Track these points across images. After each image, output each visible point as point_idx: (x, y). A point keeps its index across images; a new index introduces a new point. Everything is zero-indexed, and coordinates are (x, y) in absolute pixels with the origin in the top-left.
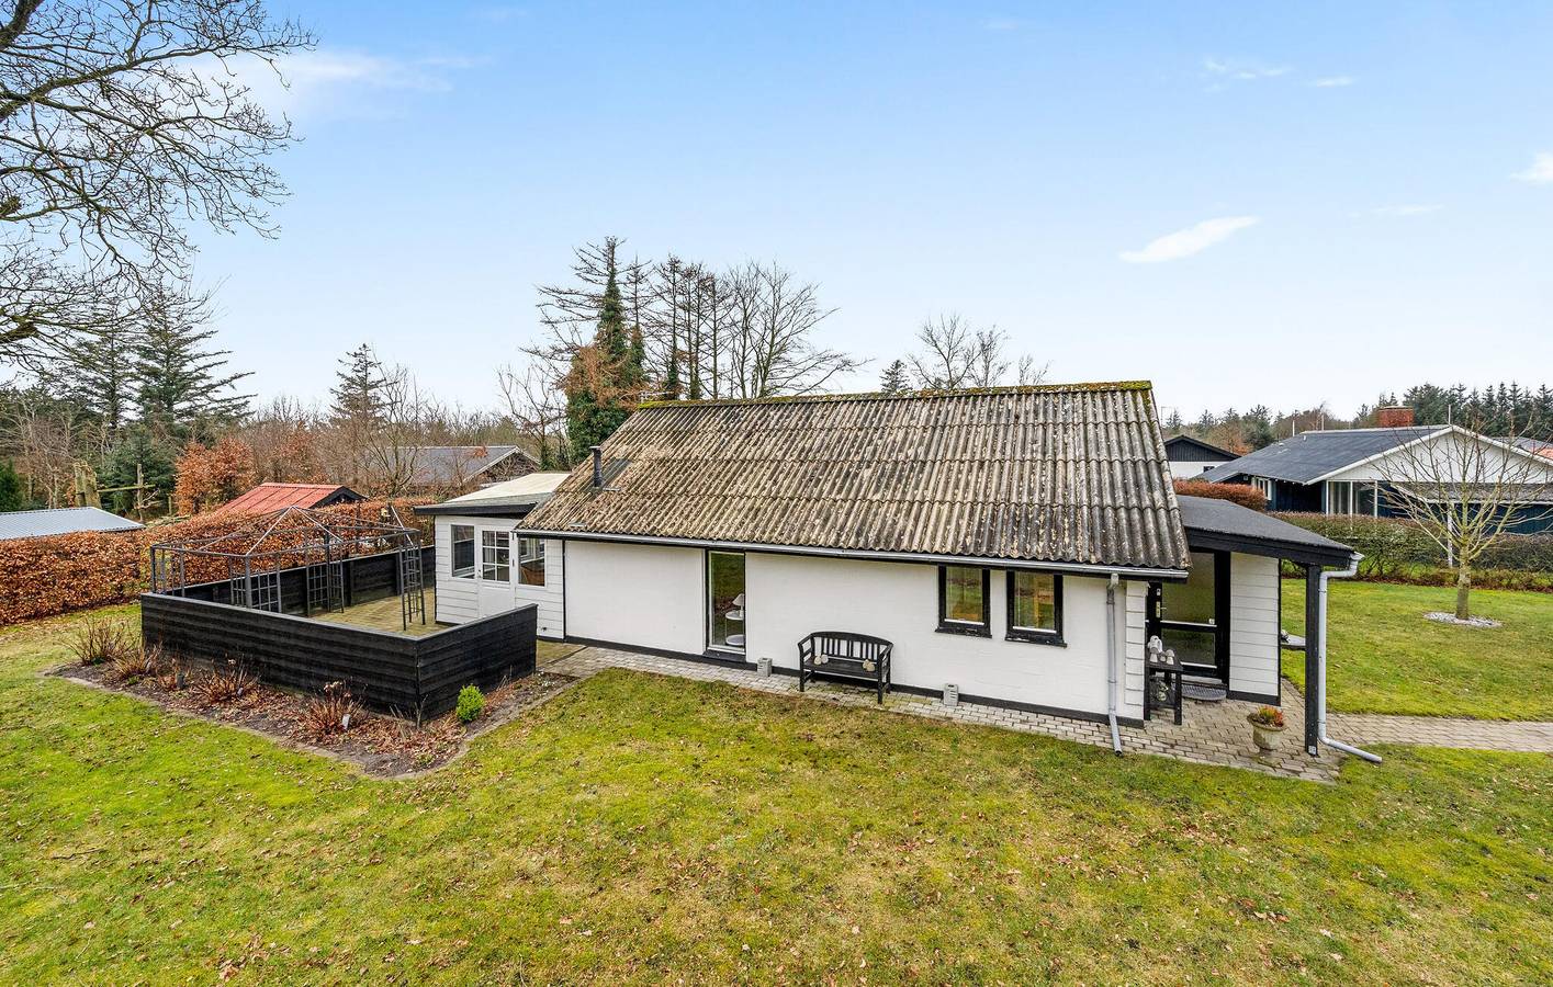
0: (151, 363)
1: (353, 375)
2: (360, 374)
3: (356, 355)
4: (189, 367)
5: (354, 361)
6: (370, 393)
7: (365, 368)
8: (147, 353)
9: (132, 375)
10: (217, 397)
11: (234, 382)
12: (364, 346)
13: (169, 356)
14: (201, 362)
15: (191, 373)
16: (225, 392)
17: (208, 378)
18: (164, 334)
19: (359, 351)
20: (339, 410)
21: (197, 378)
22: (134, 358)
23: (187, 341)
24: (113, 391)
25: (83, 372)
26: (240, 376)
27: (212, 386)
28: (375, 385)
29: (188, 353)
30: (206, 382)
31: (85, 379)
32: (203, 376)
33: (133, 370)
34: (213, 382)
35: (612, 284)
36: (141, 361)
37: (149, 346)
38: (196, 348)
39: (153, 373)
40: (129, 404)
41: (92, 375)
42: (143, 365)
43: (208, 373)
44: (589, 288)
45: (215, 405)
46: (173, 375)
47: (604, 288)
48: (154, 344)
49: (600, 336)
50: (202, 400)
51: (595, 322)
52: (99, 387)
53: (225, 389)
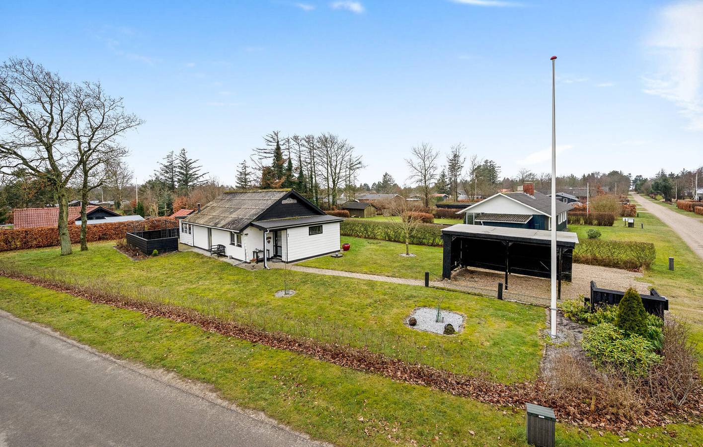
0: (182, 171)
1: (242, 171)
2: (244, 171)
4: (190, 172)
6: (247, 177)
7: (245, 168)
8: (182, 168)
9: (177, 175)
10: (199, 180)
11: (204, 176)
12: (245, 161)
14: (194, 170)
16: (201, 179)
18: (185, 162)
20: (238, 183)
21: (194, 175)
22: (178, 170)
23: (191, 163)
24: (173, 179)
25: (166, 174)
26: (206, 174)
27: (198, 177)
28: (248, 174)
29: (192, 167)
30: (196, 176)
31: (166, 177)
32: (196, 174)
33: (177, 173)
34: (198, 176)
35: (278, 145)
36: (179, 170)
37: (181, 166)
38: (193, 165)
39: (182, 174)
40: (176, 183)
41: (168, 175)
42: (180, 172)
43: (196, 173)
44: (270, 147)
45: (198, 183)
46: (187, 174)
47: (276, 147)
48: (182, 165)
49: (274, 163)
50: (195, 182)
51: (273, 158)
52: (170, 179)
53: (201, 178)
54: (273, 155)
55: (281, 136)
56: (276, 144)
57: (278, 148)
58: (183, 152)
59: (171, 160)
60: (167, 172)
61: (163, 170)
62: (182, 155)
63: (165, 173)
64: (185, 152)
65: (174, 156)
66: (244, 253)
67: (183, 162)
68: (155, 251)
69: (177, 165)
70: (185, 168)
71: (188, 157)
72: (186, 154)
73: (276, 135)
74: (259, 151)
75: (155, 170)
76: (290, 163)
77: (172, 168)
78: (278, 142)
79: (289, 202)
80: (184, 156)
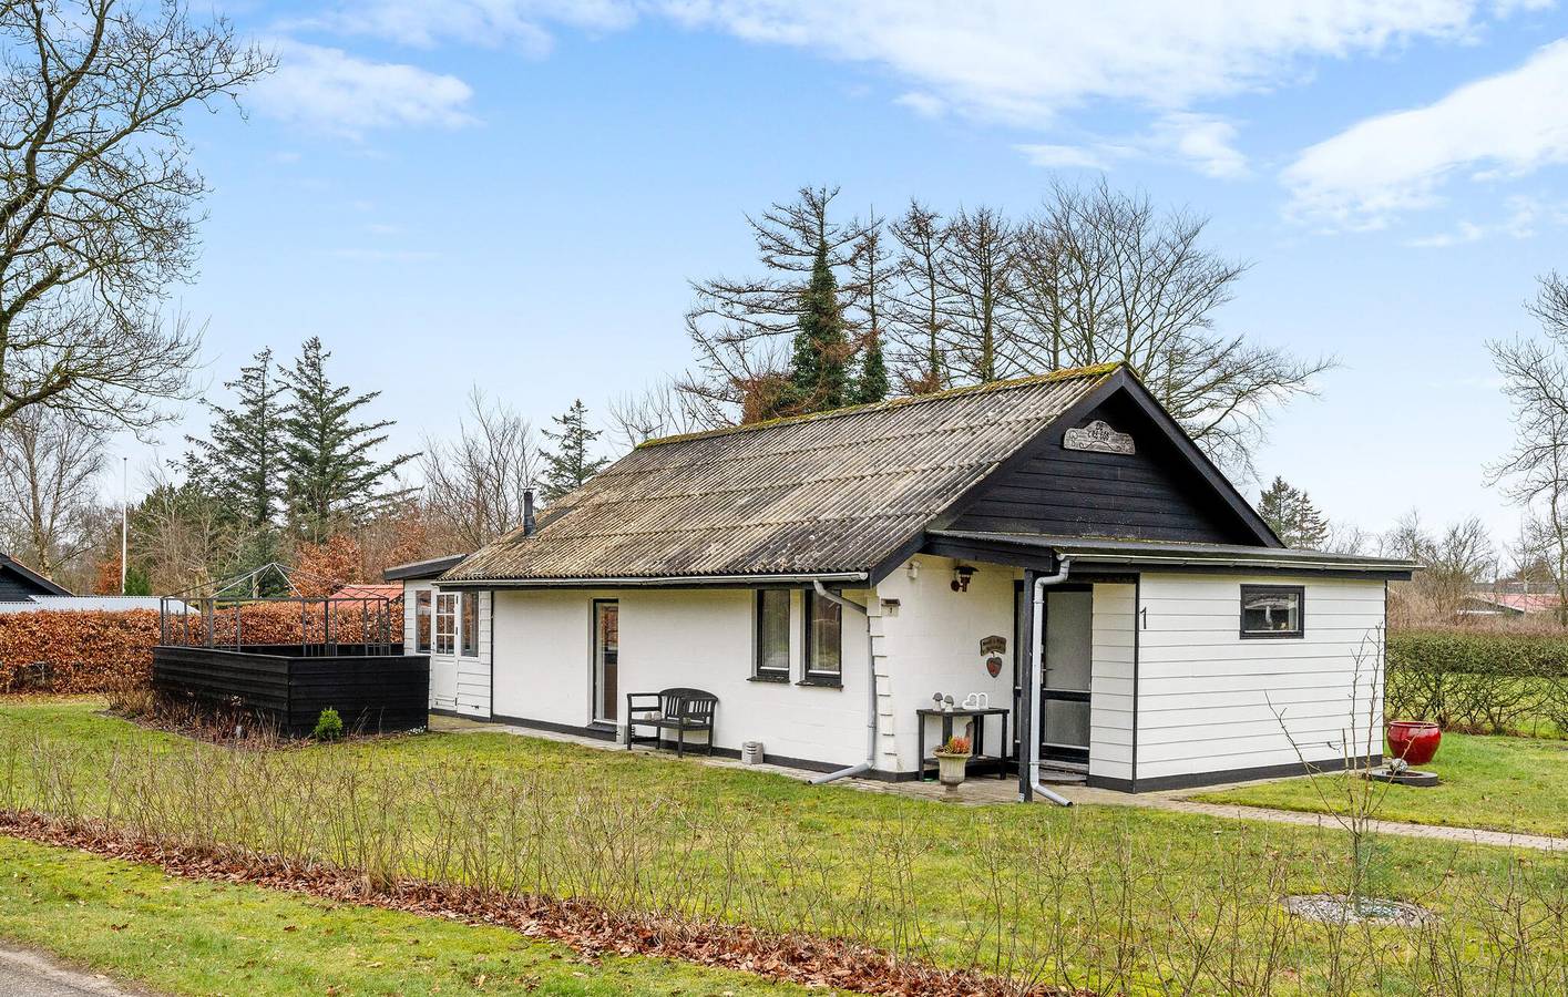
0: (305, 444)
1: (562, 454)
2: (571, 453)
3: (566, 420)
5: (562, 430)
7: (579, 443)
8: (303, 431)
9: (281, 461)
10: (377, 491)
11: (398, 469)
12: (579, 404)
13: (324, 432)
14: (358, 440)
15: (346, 456)
16: (387, 485)
17: (369, 464)
18: (318, 402)
19: (569, 414)
21: (355, 465)
22: (286, 437)
23: (343, 410)
24: (263, 484)
25: (233, 459)
26: (405, 459)
27: (371, 476)
29: (347, 427)
30: (364, 470)
31: (234, 469)
32: (362, 462)
33: (284, 455)
34: (373, 469)
35: (821, 267)
36: (293, 441)
37: (302, 419)
38: (352, 419)
39: (305, 458)
40: (278, 503)
41: (242, 464)
42: (294, 447)
43: (369, 454)
44: (783, 278)
45: (375, 504)
46: (326, 460)
47: (808, 276)
48: (307, 416)
49: (801, 361)
50: (359, 497)
51: (792, 336)
52: (248, 479)
53: (386, 479)
54: (794, 319)
55: (839, 217)
56: (809, 261)
57: (823, 281)
58: (313, 361)
59: (259, 390)
60: (237, 448)
61: (222, 440)
62: (308, 371)
63: (229, 452)
64: (322, 353)
65: (273, 372)
66: (866, 719)
67: (311, 399)
68: (330, 717)
69: (284, 416)
70: (316, 434)
71: (334, 376)
72: (326, 366)
73: (818, 209)
74: (727, 294)
75: (190, 439)
76: (875, 363)
77: (263, 431)
78: (823, 250)
79: (1098, 445)
80: (315, 375)
